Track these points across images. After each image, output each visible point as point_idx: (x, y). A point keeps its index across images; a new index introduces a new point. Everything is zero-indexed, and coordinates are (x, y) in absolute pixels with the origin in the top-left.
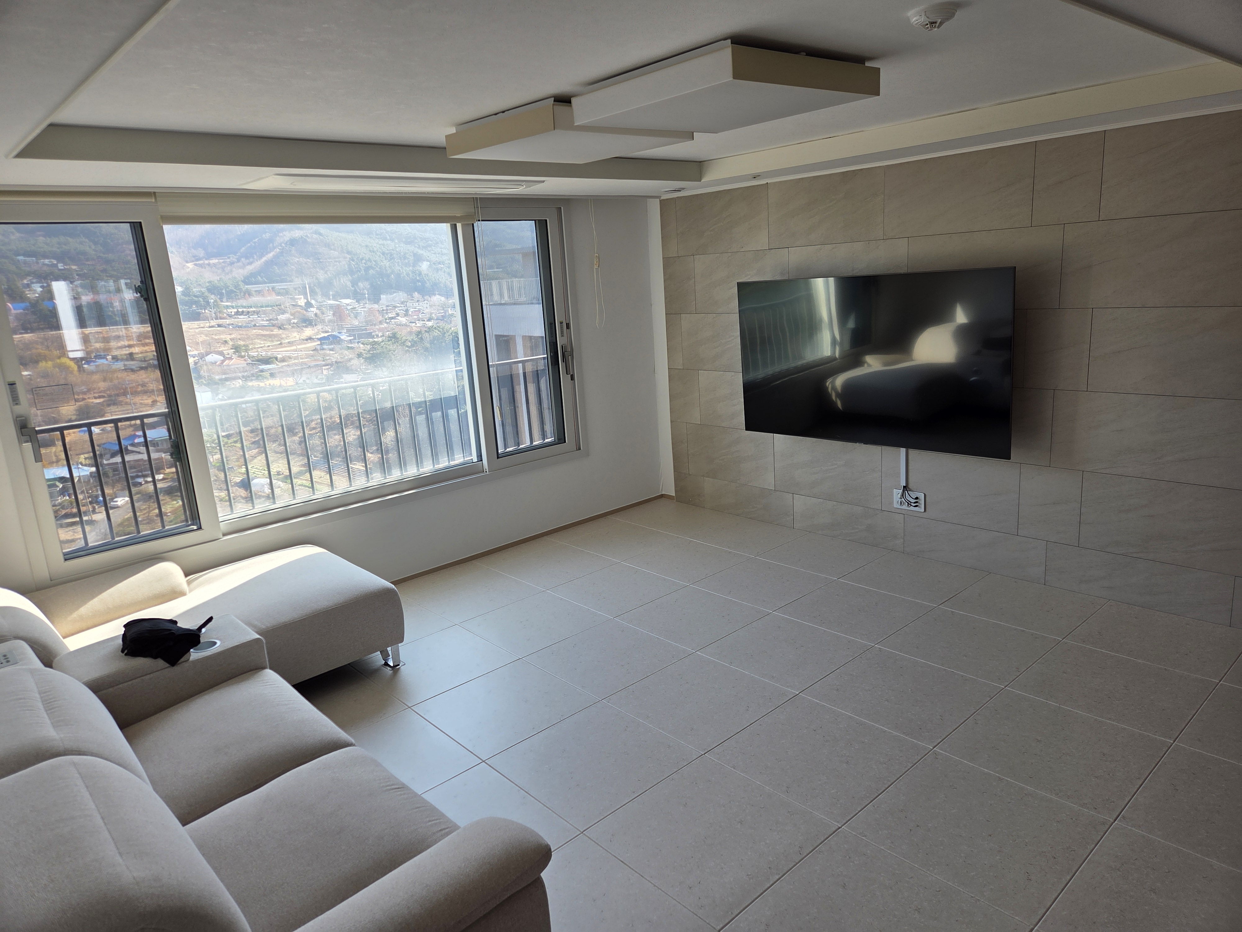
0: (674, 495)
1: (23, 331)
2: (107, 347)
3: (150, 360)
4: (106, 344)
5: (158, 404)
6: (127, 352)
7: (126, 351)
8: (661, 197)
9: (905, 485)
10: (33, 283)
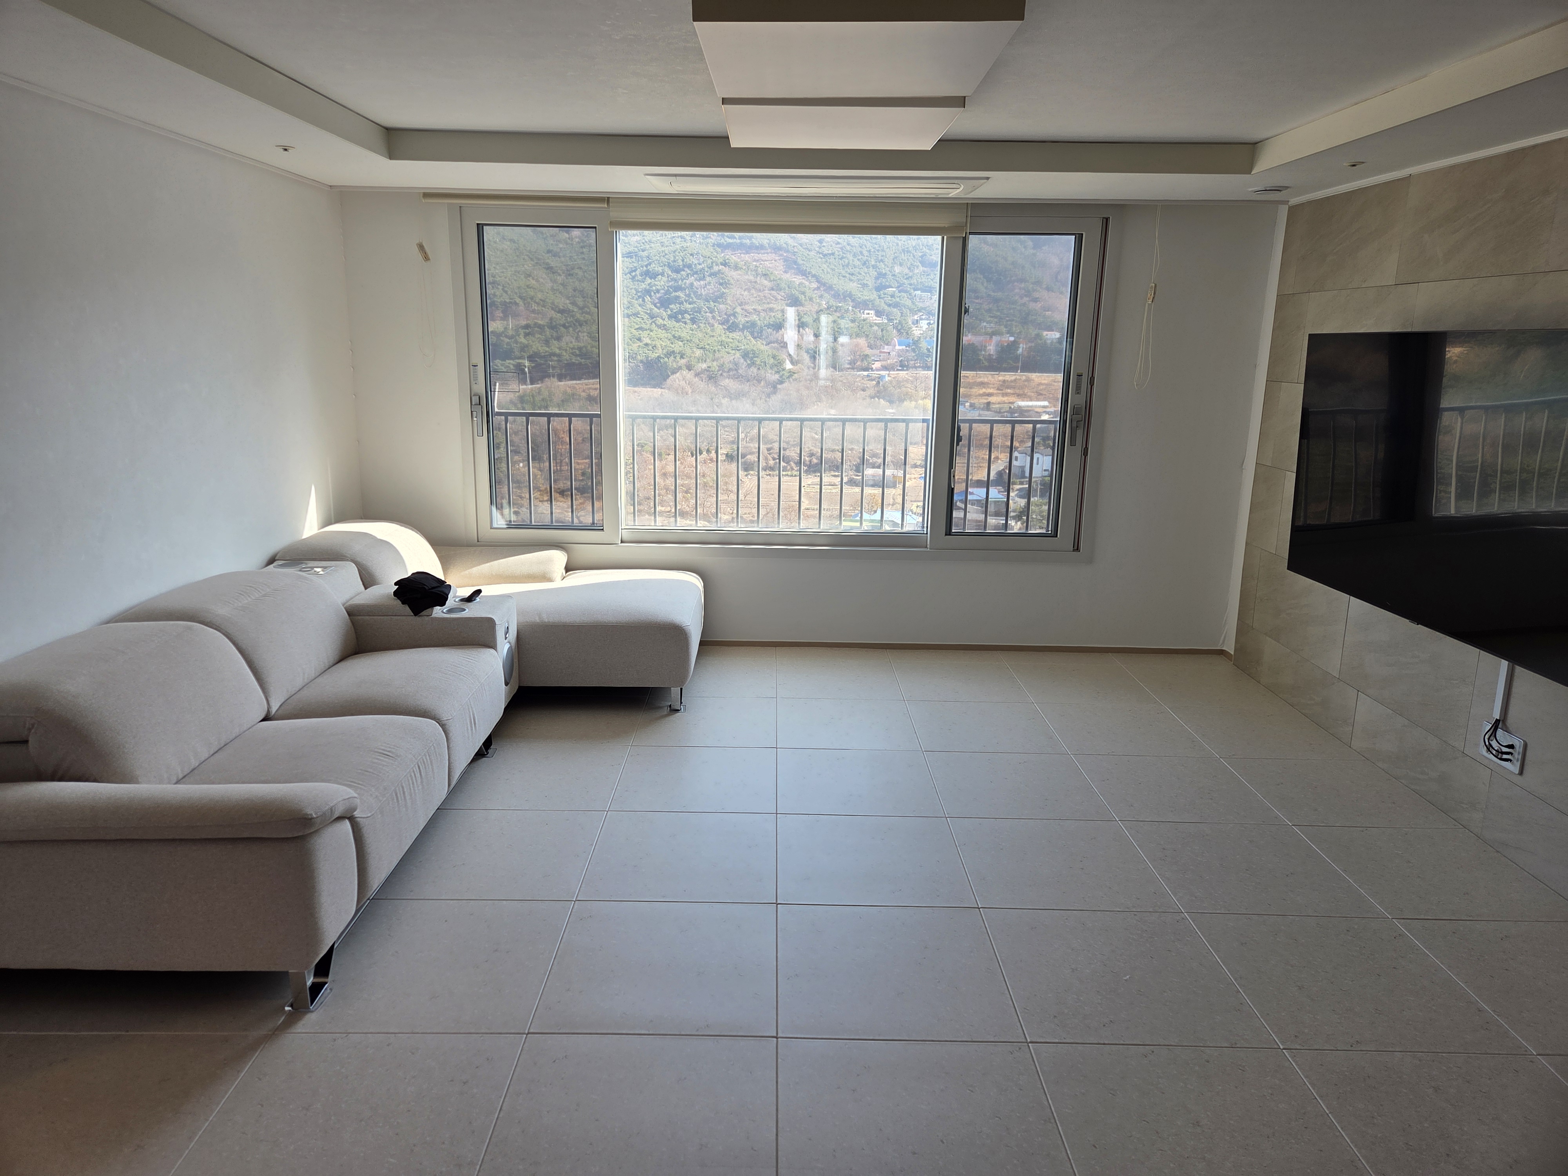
0: (1233, 653)
1: (900, 368)
2: (969, 393)
3: (1004, 412)
4: (968, 390)
5: (999, 461)
6: (986, 401)
7: (984, 400)
8: (1288, 201)
9: (1498, 718)
10: (921, 319)
